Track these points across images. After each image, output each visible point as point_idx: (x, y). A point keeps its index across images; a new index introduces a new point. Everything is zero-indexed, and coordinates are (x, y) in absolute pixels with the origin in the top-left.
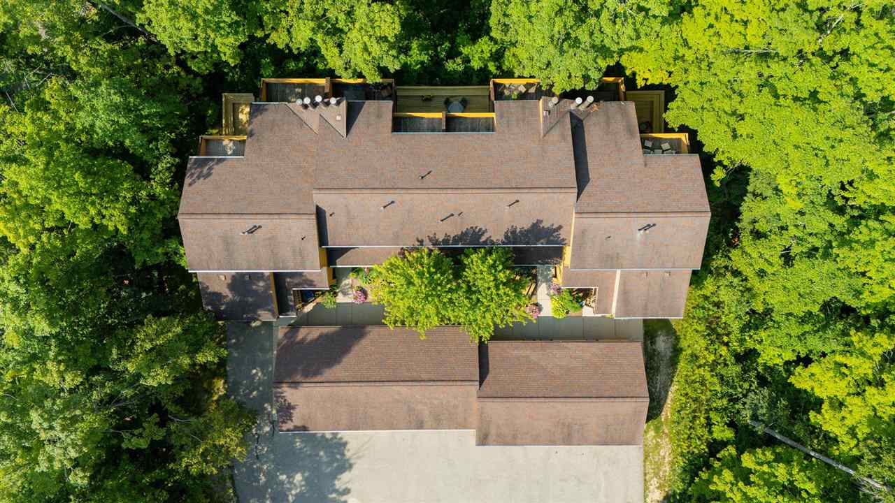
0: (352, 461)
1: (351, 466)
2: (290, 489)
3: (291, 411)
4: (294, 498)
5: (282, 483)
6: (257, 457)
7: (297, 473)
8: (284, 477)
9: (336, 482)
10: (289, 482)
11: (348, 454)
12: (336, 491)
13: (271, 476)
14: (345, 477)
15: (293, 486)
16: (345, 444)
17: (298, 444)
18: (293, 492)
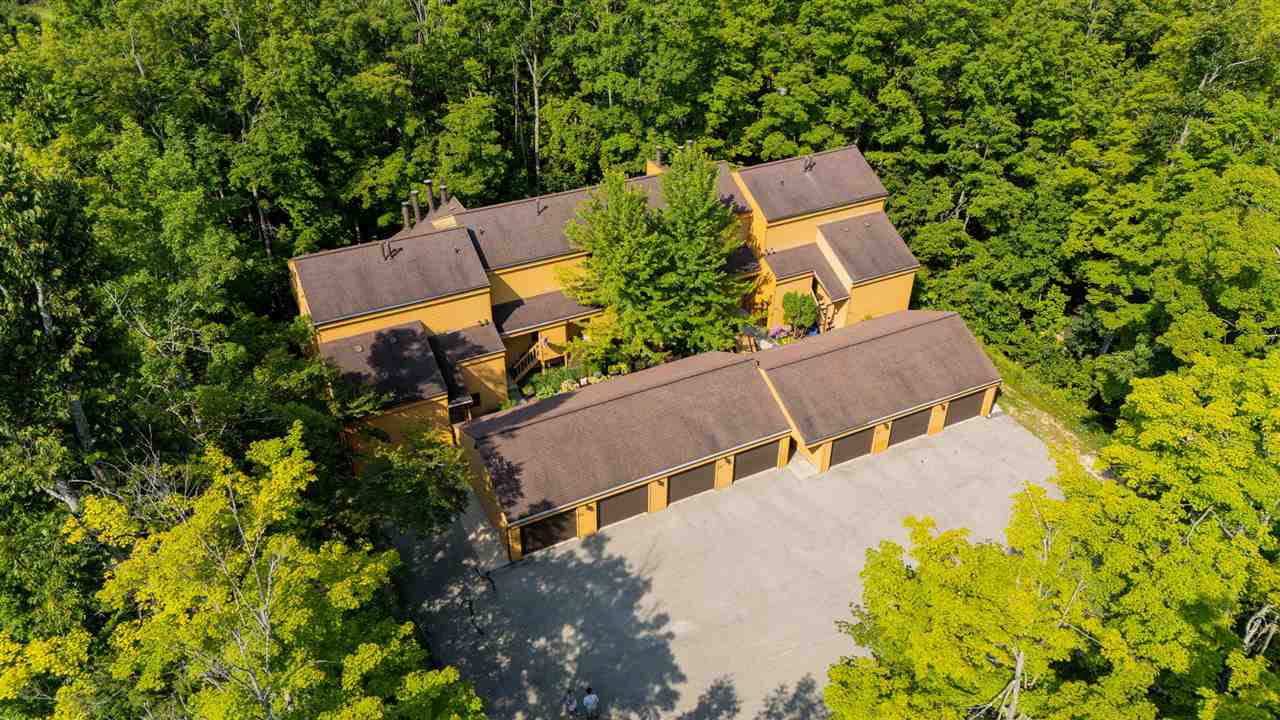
0: (646, 577)
1: (647, 585)
2: (562, 656)
3: (516, 477)
4: (576, 665)
5: (543, 652)
6: (480, 632)
7: (561, 626)
8: (542, 641)
9: (636, 613)
10: (554, 646)
11: (633, 572)
12: (644, 626)
13: (518, 649)
14: (647, 601)
15: (564, 648)
16: (621, 561)
17: (543, 587)
18: (570, 657)
